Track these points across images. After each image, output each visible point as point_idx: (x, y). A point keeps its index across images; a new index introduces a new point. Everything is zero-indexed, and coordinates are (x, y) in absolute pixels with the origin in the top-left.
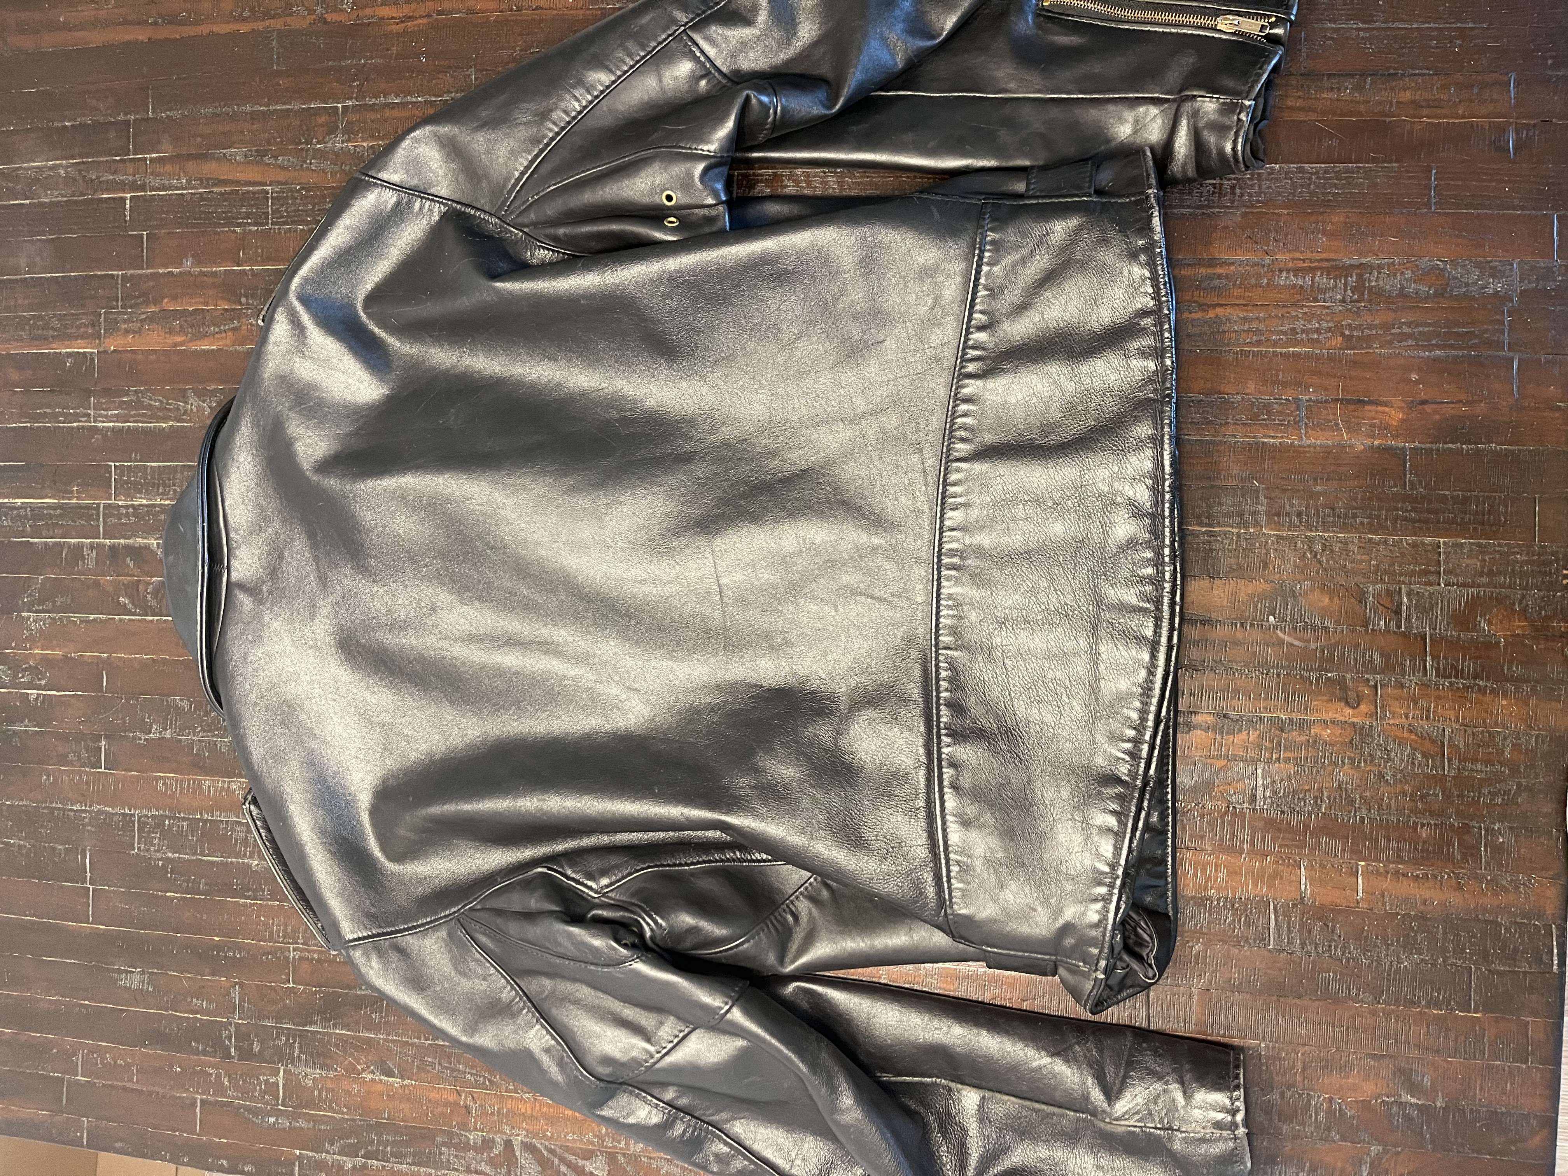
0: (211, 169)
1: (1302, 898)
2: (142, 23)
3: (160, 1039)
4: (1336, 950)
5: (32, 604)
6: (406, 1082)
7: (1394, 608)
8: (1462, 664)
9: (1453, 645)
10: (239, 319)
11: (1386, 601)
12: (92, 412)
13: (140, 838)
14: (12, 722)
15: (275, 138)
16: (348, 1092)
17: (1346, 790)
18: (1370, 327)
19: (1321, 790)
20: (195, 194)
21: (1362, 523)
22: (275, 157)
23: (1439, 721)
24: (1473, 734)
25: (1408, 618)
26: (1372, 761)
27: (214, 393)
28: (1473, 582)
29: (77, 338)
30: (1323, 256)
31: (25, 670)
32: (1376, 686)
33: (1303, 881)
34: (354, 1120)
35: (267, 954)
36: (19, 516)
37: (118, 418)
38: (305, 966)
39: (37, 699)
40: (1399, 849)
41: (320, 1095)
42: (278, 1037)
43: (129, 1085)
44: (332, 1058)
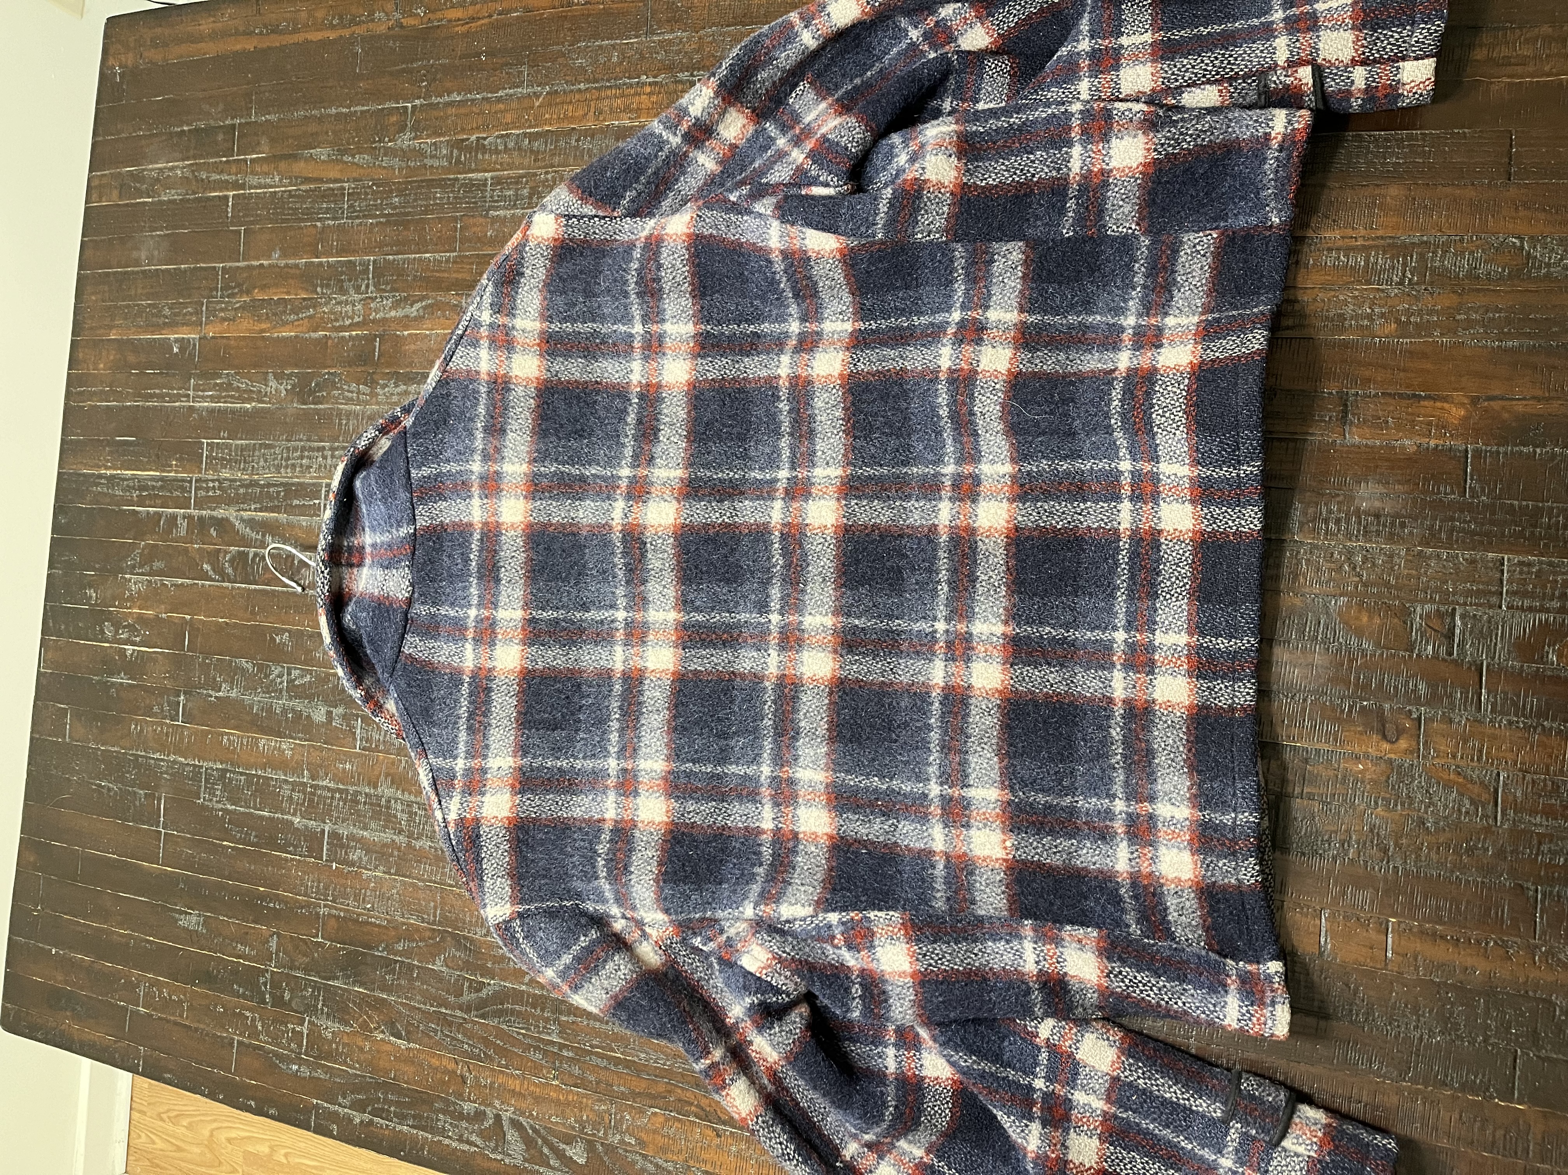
0: (300, 168)
1: (1321, 954)
2: (249, 34)
3: (208, 978)
4: (1357, 1015)
5: (133, 567)
6: (412, 1045)
7: (1445, 632)
8: (1524, 702)
9: (1516, 677)
10: (314, 307)
11: (1436, 623)
12: (191, 393)
13: (206, 787)
14: (111, 674)
15: (353, 138)
16: (361, 1049)
17: (1378, 833)
18: (1430, 313)
19: (1348, 831)
20: (285, 191)
21: (1411, 533)
22: (353, 157)
23: (1492, 764)
24: (1533, 781)
25: (1462, 644)
26: (1410, 804)
27: (289, 377)
28: (1542, 606)
29: (183, 324)
30: (1380, 233)
31: (125, 627)
32: (1419, 718)
33: (1323, 934)
34: (364, 1076)
35: (302, 908)
36: (128, 486)
37: (212, 399)
38: (333, 923)
39: (132, 655)
40: (1438, 908)
41: (337, 1049)
42: (305, 989)
43: (179, 1020)
44: (349, 1014)
